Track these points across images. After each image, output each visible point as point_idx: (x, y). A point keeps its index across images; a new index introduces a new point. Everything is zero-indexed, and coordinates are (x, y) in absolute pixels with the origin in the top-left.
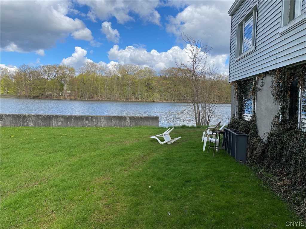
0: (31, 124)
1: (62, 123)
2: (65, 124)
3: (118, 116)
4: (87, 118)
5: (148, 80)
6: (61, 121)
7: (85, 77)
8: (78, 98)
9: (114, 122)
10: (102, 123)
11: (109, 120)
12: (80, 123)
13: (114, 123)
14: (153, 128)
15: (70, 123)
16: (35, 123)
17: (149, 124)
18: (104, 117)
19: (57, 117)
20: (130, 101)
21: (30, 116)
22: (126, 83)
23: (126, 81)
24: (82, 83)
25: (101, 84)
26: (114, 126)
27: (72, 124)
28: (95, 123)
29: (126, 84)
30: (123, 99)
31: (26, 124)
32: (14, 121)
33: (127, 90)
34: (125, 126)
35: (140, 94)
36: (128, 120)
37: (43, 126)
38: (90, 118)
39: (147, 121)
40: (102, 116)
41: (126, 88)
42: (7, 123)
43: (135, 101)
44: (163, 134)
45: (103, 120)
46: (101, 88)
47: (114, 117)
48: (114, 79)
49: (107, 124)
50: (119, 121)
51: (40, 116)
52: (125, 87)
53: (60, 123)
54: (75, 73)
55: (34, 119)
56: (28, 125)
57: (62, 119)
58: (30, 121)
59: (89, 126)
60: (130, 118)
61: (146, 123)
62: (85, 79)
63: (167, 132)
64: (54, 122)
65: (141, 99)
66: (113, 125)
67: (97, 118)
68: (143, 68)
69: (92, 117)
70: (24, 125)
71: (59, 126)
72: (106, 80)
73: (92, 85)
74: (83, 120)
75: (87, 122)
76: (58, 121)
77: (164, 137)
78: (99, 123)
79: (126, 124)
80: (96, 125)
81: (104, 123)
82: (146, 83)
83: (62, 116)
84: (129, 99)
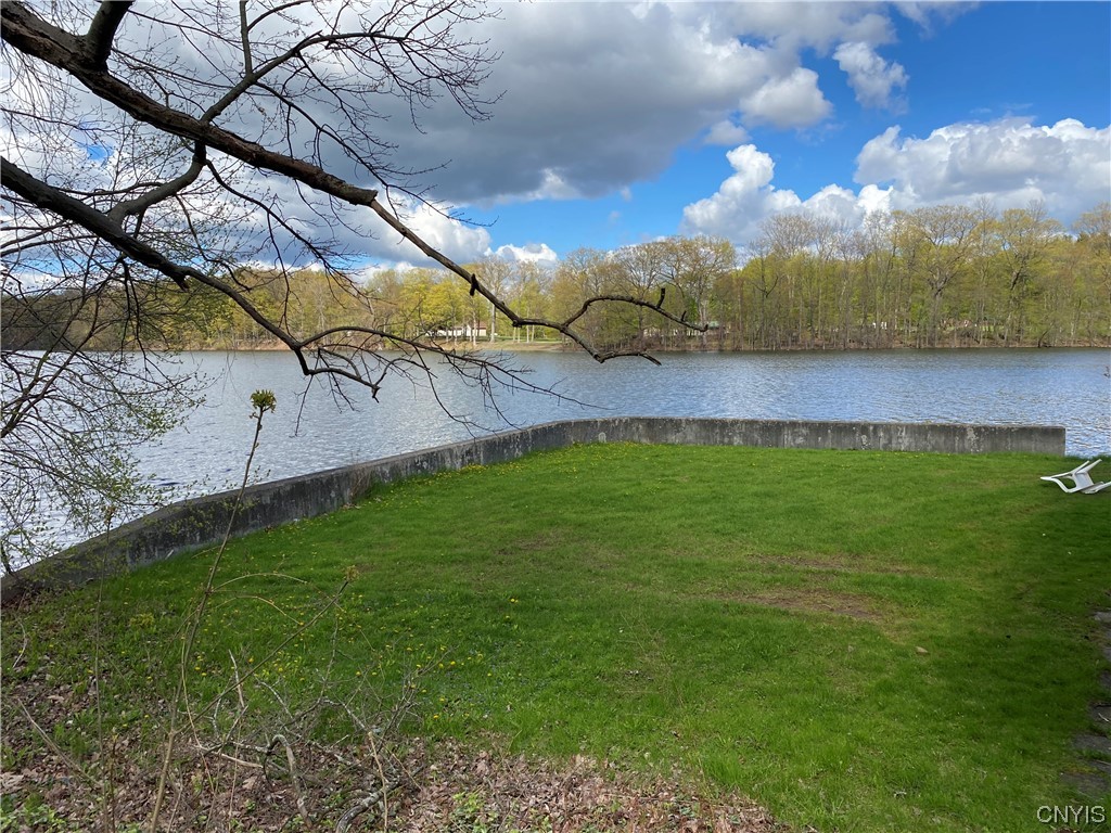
0: (737, 440)
1: (806, 439)
2: (813, 442)
3: (944, 426)
4: (864, 428)
5: (1023, 258)
6: (802, 435)
7: (767, 271)
8: (745, 346)
9: (932, 439)
10: (900, 441)
11: (919, 434)
12: (846, 441)
13: (933, 442)
14: (1047, 459)
15: (824, 440)
16: (746, 438)
17: (1033, 446)
18: (907, 426)
19: (794, 424)
20: (940, 346)
21: (734, 423)
22: (921, 279)
23: (923, 273)
24: (759, 294)
25: (826, 290)
26: (934, 449)
27: (829, 444)
28: (883, 441)
29: (922, 283)
30: (909, 343)
31: (726, 440)
32: (703, 434)
33: (929, 306)
34: (963, 451)
35: (985, 319)
36: (971, 435)
37: (763, 444)
38: (871, 428)
39: (1029, 438)
40: (901, 426)
41: (923, 301)
42: (690, 438)
43: (963, 346)
44: (1073, 472)
45: (903, 434)
46: (826, 306)
47: (933, 428)
48: (876, 268)
49: (913, 444)
50: (947, 436)
51: (757, 422)
52: (919, 296)
53: (800, 440)
54: (736, 260)
55: (744, 430)
56: (730, 443)
57: (804, 431)
58: (735, 434)
59: (870, 447)
60: (977, 430)
61: (1025, 443)
62: (769, 279)
63: (1083, 470)
64: (787, 437)
65: (990, 338)
66: (929, 448)
67: (887, 428)
68: (997, 214)
69: (876, 427)
70: (722, 442)
71: (798, 446)
72: (845, 274)
73: (791, 295)
74: (855, 432)
75: (864, 437)
76: (795, 435)
77: (1074, 478)
78: (894, 441)
79: (966, 446)
80: (885, 447)
81: (905, 441)
82: (1010, 271)
83: (805, 424)
84: (937, 342)
